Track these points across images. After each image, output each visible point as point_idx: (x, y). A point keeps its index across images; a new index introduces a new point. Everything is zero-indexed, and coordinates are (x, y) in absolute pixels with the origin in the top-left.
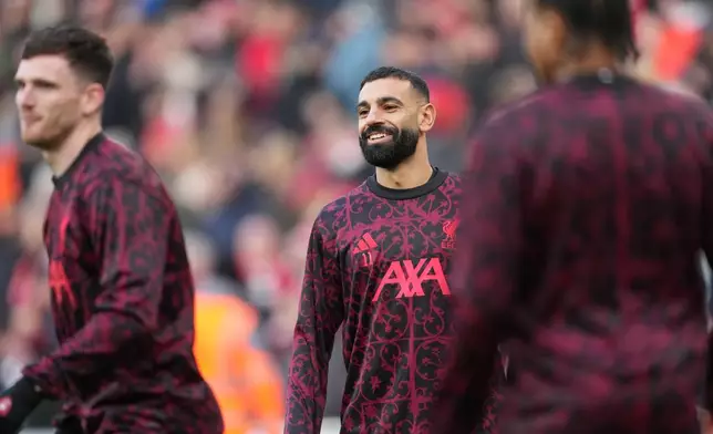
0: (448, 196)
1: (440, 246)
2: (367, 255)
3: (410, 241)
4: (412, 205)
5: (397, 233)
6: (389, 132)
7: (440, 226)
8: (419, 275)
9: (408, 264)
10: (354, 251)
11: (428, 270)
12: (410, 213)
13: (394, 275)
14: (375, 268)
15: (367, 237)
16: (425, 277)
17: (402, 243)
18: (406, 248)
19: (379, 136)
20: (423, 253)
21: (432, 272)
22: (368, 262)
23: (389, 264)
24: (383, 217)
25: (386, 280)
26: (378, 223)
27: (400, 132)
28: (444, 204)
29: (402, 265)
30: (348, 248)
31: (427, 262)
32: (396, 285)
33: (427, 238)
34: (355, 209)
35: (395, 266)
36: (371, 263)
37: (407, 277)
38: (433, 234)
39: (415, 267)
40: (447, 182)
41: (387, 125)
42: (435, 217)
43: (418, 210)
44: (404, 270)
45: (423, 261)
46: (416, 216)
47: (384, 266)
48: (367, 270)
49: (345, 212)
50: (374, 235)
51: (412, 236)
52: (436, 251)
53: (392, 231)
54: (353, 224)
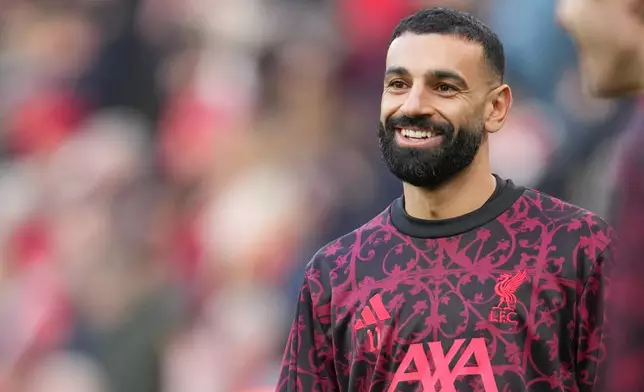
0: (512, 233)
1: (487, 318)
2: (374, 333)
3: (442, 309)
4: (451, 247)
5: (423, 295)
6: (439, 130)
7: (491, 283)
8: (451, 367)
9: (436, 347)
10: (355, 325)
11: (465, 358)
12: (447, 260)
13: (413, 368)
14: (384, 354)
15: (377, 300)
16: (461, 370)
17: (428, 313)
18: (434, 321)
19: (419, 134)
20: (460, 329)
21: (473, 362)
22: (375, 345)
23: (405, 348)
24: (404, 267)
25: (400, 376)
26: (395, 278)
27: (456, 132)
28: (503, 245)
29: (426, 350)
30: (347, 319)
31: (466, 345)
32: (416, 384)
33: (467, 304)
34: (364, 253)
35: (415, 351)
36: (379, 347)
37: (433, 371)
38: (479, 297)
39: (446, 353)
40: (516, 206)
41: (436, 118)
42: (483, 269)
43: (459, 258)
44: (429, 358)
45: (458, 343)
46: (455, 266)
47: (398, 352)
48: (372, 357)
49: (349, 257)
50: (386, 299)
51: (446, 300)
52: (481, 324)
53: (414, 292)
54: (359, 279)
